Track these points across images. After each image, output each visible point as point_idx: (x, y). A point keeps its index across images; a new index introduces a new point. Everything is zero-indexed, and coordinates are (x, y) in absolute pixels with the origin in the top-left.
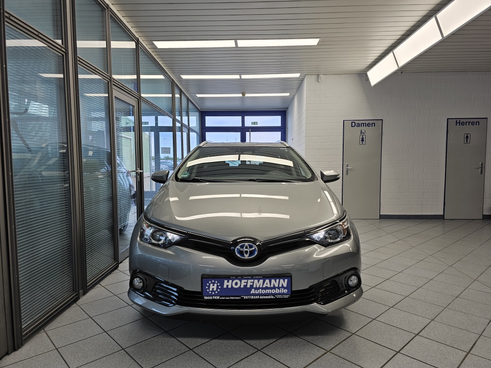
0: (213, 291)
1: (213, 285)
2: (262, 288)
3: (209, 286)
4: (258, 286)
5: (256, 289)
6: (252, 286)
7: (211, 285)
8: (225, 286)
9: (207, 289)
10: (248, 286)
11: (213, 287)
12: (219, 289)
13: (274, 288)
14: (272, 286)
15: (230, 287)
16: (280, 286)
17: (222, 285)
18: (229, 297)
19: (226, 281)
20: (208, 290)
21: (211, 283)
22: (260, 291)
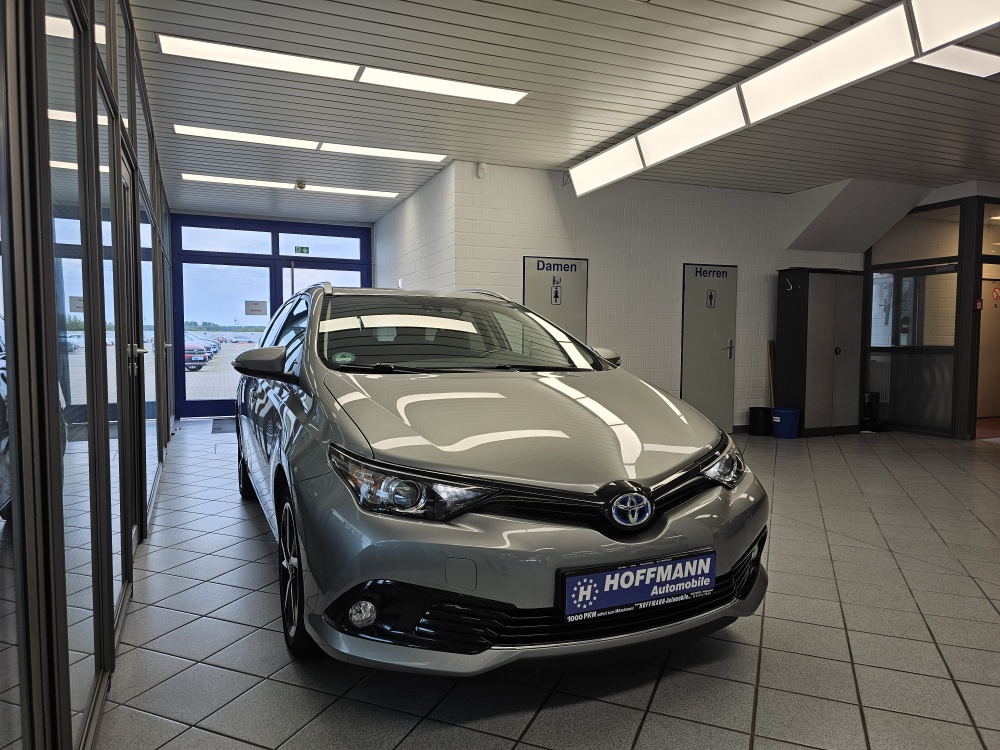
0: (585, 601)
1: (585, 589)
2: (672, 582)
3: (577, 593)
4: (663, 580)
5: (662, 584)
6: (653, 580)
7: (582, 588)
8: (607, 589)
9: (574, 599)
10: (648, 582)
11: (585, 593)
12: (596, 595)
13: (689, 578)
14: (686, 575)
15: (615, 588)
16: (699, 573)
17: (601, 585)
18: (614, 609)
19: (608, 577)
20: (575, 602)
21: (582, 585)
22: (668, 589)
